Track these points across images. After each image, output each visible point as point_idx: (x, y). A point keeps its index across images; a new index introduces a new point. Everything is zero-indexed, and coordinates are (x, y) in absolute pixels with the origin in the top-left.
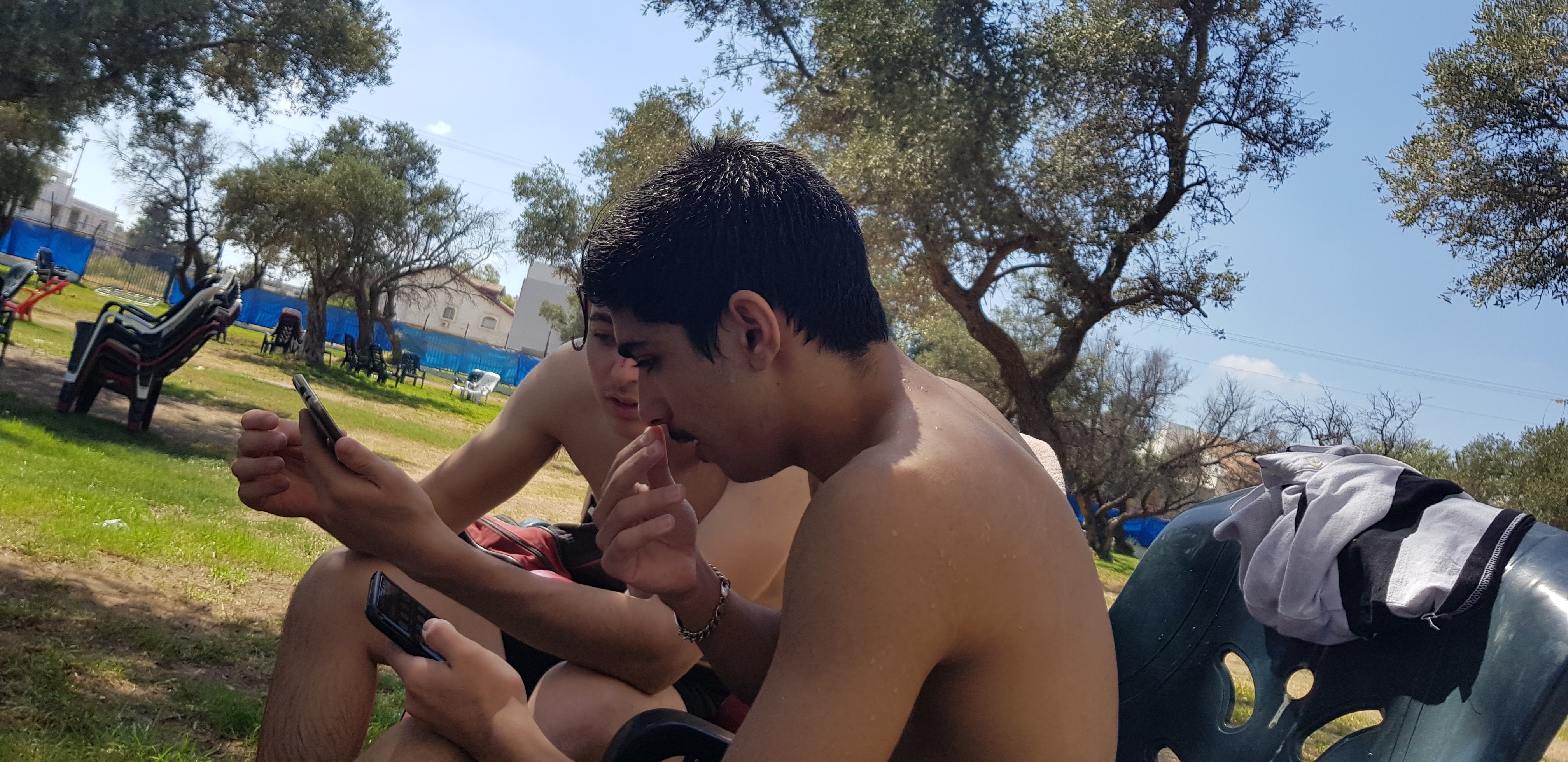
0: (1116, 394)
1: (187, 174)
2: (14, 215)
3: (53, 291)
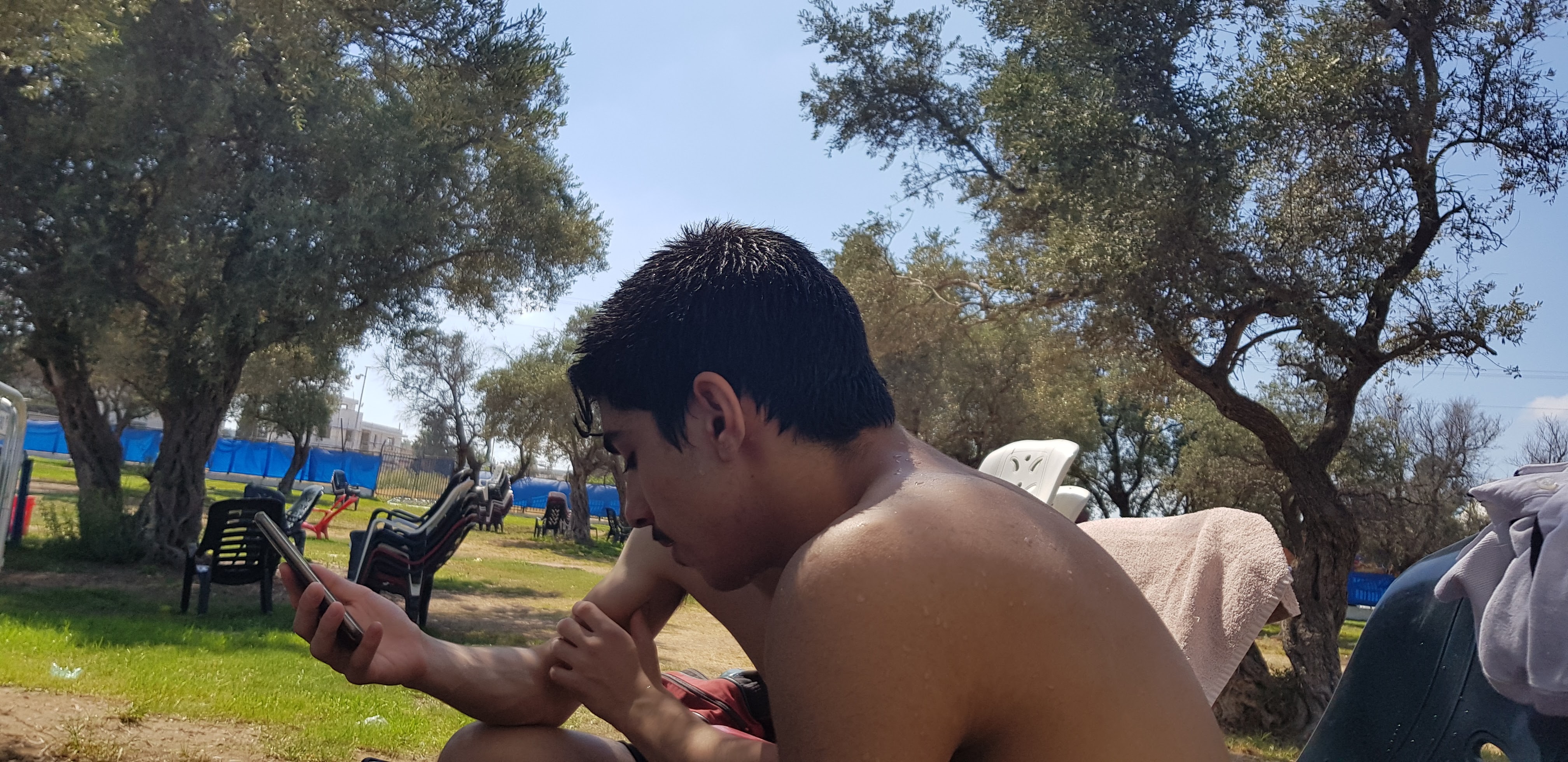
0: (1418, 458)
1: (452, 383)
2: (310, 444)
3: (344, 508)
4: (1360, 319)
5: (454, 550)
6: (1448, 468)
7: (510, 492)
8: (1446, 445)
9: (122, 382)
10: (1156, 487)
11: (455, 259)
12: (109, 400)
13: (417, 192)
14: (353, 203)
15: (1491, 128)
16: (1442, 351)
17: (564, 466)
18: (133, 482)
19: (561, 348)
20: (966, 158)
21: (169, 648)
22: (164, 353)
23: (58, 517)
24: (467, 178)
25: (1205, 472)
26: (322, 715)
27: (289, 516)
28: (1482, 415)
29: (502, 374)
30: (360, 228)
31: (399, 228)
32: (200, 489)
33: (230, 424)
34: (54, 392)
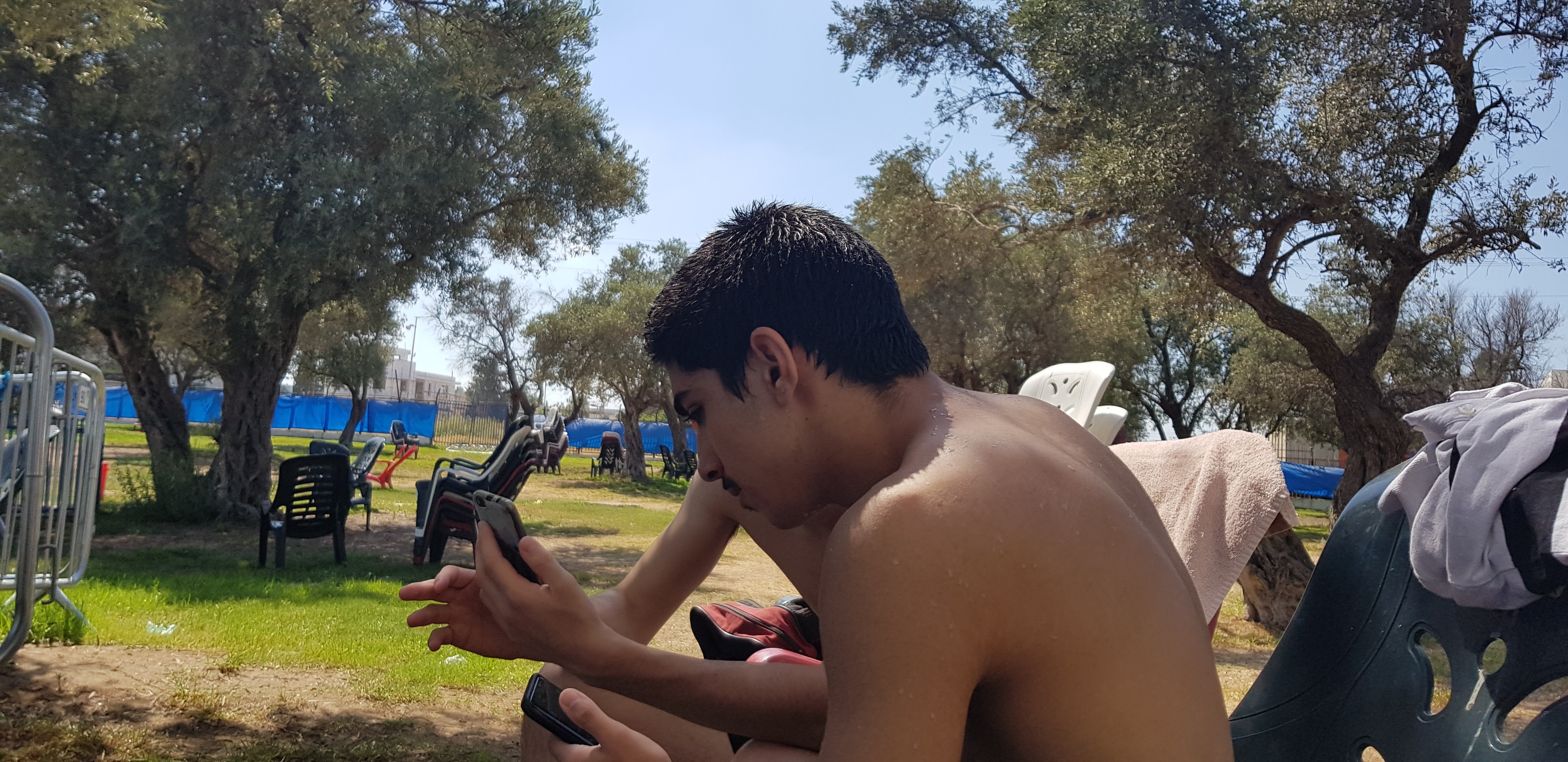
0: (1475, 353)
1: (501, 329)
2: (367, 396)
3: (406, 457)
4: (1400, 219)
5: (516, 495)
6: (1506, 361)
7: (565, 433)
8: (1503, 338)
9: (180, 345)
10: (1209, 395)
11: (496, 209)
12: (169, 363)
13: (456, 145)
14: (394, 159)
15: (1528, 18)
16: (1485, 248)
17: (616, 405)
18: (200, 442)
19: (606, 290)
20: (999, 80)
21: (254, 601)
22: (222, 317)
23: (133, 481)
24: (504, 127)
25: (1256, 379)
26: (405, 658)
27: (354, 469)
28: (1540, 306)
29: (550, 318)
30: (404, 185)
31: (441, 181)
32: (267, 447)
33: (288, 381)
34: (120, 361)
